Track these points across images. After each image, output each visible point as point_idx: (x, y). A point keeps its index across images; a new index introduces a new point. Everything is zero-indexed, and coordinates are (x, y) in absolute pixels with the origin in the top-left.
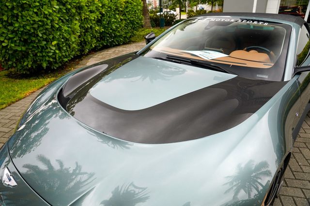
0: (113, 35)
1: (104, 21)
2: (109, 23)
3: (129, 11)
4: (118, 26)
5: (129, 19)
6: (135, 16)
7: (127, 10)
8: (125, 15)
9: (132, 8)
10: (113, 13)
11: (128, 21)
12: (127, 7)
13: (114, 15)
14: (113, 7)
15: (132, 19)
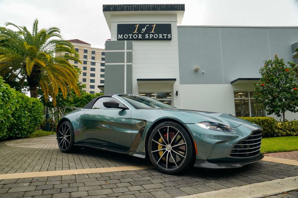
0: (20, 128)
1: (16, 114)
2: (19, 117)
3: (34, 110)
4: (26, 120)
5: (33, 116)
6: (38, 114)
7: (34, 109)
8: (31, 112)
9: (37, 107)
10: (23, 109)
11: (33, 118)
12: (33, 107)
13: (24, 111)
14: (24, 105)
15: (36, 116)
